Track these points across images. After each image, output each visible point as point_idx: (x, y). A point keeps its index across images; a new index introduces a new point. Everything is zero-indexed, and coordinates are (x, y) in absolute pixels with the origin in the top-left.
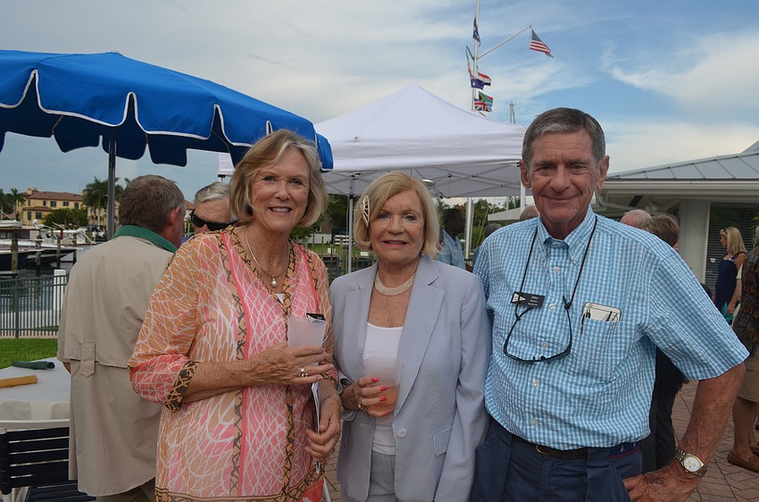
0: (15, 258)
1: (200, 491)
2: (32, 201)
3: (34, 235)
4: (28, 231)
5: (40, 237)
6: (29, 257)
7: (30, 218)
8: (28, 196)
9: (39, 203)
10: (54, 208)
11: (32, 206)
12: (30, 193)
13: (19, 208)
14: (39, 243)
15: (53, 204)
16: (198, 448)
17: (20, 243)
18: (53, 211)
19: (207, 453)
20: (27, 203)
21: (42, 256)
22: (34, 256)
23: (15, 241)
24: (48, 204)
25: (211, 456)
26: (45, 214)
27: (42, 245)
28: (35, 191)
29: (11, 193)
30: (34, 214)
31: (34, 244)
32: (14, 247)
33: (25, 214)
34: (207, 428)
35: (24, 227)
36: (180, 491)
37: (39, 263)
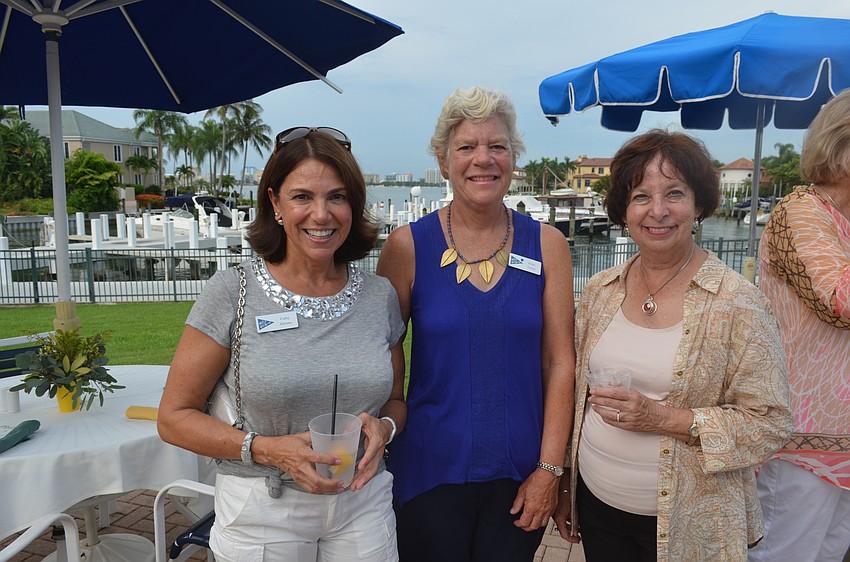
0: (572, 226)
1: (835, 429)
2: (582, 168)
3: (587, 203)
4: (583, 198)
5: (592, 205)
6: (583, 225)
7: (579, 186)
8: (578, 164)
9: (588, 171)
10: (601, 175)
11: (582, 174)
12: (580, 160)
13: (570, 177)
14: (593, 210)
15: (601, 171)
16: (833, 393)
17: (577, 211)
18: (602, 178)
19: (842, 397)
20: (577, 171)
21: (595, 224)
22: (588, 225)
23: (573, 209)
24: (596, 171)
25: (845, 400)
26: (593, 181)
27: (595, 213)
28: (585, 159)
29: (565, 162)
30: (583, 182)
31: (588, 212)
32: (572, 215)
33: (576, 181)
34: (841, 374)
35: (579, 195)
36: (811, 431)
37: (591, 231)
